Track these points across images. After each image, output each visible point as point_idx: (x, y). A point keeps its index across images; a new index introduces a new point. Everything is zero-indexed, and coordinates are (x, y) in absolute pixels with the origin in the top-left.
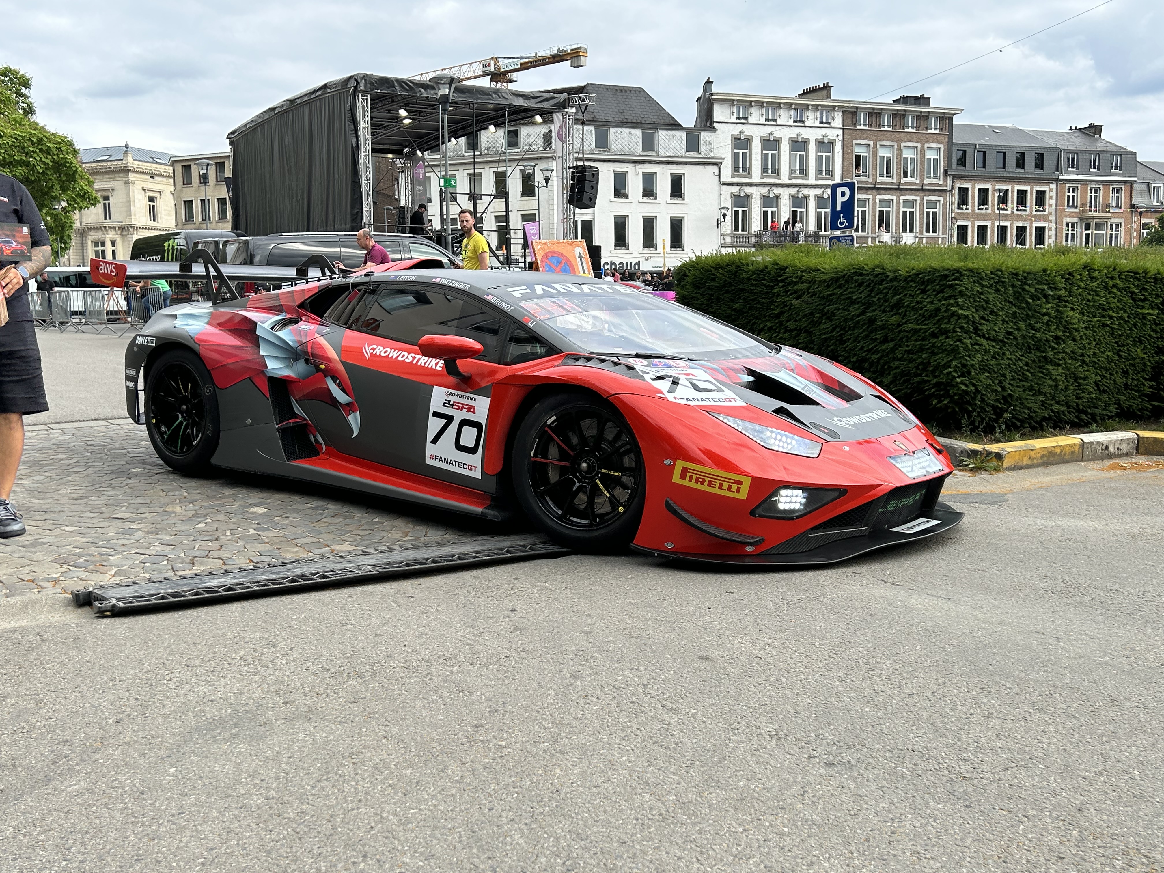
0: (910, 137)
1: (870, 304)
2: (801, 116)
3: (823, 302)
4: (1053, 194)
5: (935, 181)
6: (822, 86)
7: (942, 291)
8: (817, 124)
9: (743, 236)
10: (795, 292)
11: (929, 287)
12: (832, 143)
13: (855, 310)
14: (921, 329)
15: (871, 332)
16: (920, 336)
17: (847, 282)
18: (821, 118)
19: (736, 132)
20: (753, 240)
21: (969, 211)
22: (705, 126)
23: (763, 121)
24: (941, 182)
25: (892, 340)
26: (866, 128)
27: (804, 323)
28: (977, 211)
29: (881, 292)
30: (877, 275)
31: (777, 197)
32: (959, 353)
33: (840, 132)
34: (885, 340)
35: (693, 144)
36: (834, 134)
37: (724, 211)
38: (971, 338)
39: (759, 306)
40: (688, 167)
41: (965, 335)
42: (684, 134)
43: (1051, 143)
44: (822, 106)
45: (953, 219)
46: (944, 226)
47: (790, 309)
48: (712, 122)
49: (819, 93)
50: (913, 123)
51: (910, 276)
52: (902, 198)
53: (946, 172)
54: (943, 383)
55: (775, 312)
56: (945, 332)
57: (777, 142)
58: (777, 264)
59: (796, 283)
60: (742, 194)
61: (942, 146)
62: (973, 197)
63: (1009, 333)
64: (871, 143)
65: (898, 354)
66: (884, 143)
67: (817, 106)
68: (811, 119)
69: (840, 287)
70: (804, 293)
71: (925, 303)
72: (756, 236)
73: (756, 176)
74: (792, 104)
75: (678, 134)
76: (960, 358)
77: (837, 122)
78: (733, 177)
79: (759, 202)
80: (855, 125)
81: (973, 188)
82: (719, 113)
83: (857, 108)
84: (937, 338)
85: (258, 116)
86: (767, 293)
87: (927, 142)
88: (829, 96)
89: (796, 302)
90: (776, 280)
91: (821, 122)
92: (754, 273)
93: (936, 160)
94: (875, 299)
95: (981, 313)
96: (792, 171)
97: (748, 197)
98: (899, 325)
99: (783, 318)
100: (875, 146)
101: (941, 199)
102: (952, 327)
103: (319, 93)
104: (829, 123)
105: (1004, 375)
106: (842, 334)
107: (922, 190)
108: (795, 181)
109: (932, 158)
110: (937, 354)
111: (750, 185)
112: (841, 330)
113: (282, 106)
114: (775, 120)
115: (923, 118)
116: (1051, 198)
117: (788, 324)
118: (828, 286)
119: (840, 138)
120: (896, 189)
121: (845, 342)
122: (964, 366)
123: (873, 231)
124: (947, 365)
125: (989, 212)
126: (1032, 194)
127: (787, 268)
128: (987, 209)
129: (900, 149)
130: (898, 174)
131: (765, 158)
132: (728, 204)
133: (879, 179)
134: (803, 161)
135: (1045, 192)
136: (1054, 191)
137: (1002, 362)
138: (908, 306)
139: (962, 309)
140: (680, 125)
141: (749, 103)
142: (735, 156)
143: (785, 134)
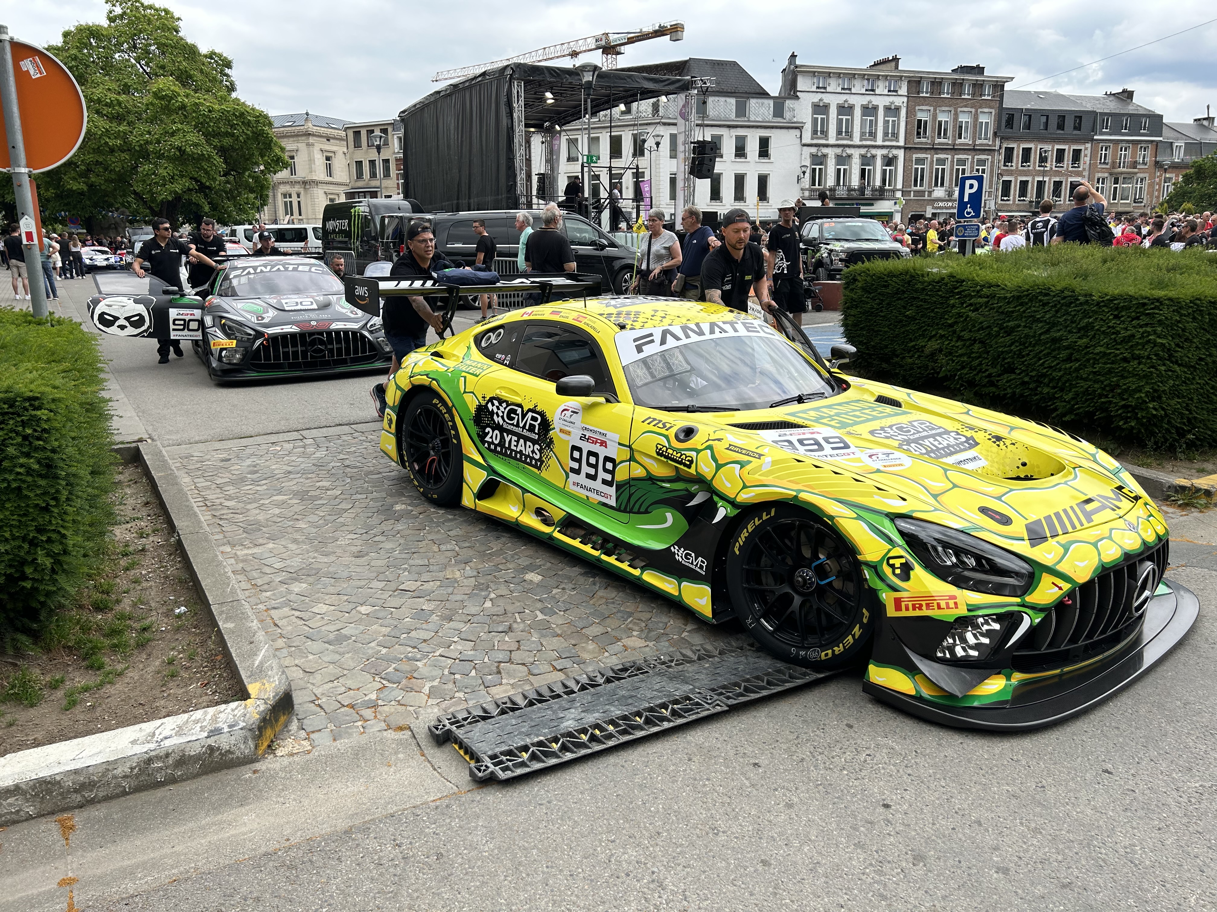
0: (966, 103)
1: (1054, 324)
2: (872, 86)
3: (1002, 317)
4: (1088, 152)
5: (985, 142)
6: (891, 58)
7: (1138, 318)
8: (886, 92)
10: (971, 305)
11: (1123, 314)
12: (898, 109)
13: (1038, 328)
14: (1111, 353)
15: (1054, 350)
16: (1109, 359)
17: (1031, 300)
18: (890, 86)
19: (816, 100)
21: (1014, 168)
22: (789, 94)
23: (839, 90)
24: (990, 143)
25: (1077, 360)
26: (928, 95)
27: (979, 335)
28: (1020, 168)
29: (1068, 313)
30: (1065, 298)
31: (849, 156)
32: (1152, 379)
33: (905, 99)
34: (1069, 359)
35: (779, 111)
36: (900, 101)
37: (804, 169)
38: (1164, 365)
39: (932, 314)
40: (774, 130)
41: (1159, 362)
42: (771, 102)
43: (1089, 107)
44: (891, 76)
45: (1000, 175)
46: (991, 181)
47: (966, 319)
48: (796, 91)
49: (888, 65)
50: (969, 91)
51: (1103, 301)
52: (956, 156)
53: (995, 134)
54: (1131, 406)
55: (949, 322)
56: (1138, 358)
57: (851, 107)
58: (954, 277)
59: (972, 297)
60: (820, 154)
61: (993, 111)
62: (1017, 155)
63: (1201, 359)
64: (932, 109)
65: (1083, 373)
66: (944, 108)
67: (887, 76)
68: (881, 88)
69: (1022, 304)
70: (981, 306)
71: (1118, 329)
73: (832, 138)
74: (865, 75)
75: (766, 101)
76: (1152, 383)
77: (903, 90)
78: (812, 139)
79: (834, 160)
80: (918, 93)
81: (1018, 148)
82: (802, 83)
83: (921, 77)
84: (1129, 362)
85: (426, 98)
86: (942, 303)
87: (980, 107)
88: (897, 67)
89: (972, 315)
90: (952, 292)
91: (889, 91)
92: (930, 284)
93: (987, 123)
94: (1061, 320)
95: (1177, 341)
96: (863, 134)
97: (825, 156)
98: (1086, 347)
99: (956, 327)
100: (935, 111)
101: (990, 157)
102: (1146, 354)
103: (480, 79)
104: (896, 91)
105: (1191, 399)
106: (1020, 350)
107: (974, 150)
108: (865, 143)
109: (984, 121)
110: (1127, 378)
111: (827, 146)
112: (1020, 345)
113: (446, 90)
114: (850, 89)
115: (978, 86)
116: (1086, 156)
117: (962, 334)
118: (1009, 303)
119: (905, 104)
120: (951, 149)
121: (1023, 357)
122: (1155, 391)
123: (930, 187)
124: (1139, 390)
125: (1031, 168)
126: (1069, 152)
127: (964, 281)
128: (1029, 166)
129: (956, 115)
130: (954, 136)
131: (839, 122)
132: (808, 163)
133: (937, 141)
134: (873, 125)
135: (1081, 150)
136: (1089, 149)
137: (1192, 387)
138: (1098, 330)
139: (1159, 337)
140: (768, 94)
141: (828, 74)
142: (815, 121)
143: (858, 102)
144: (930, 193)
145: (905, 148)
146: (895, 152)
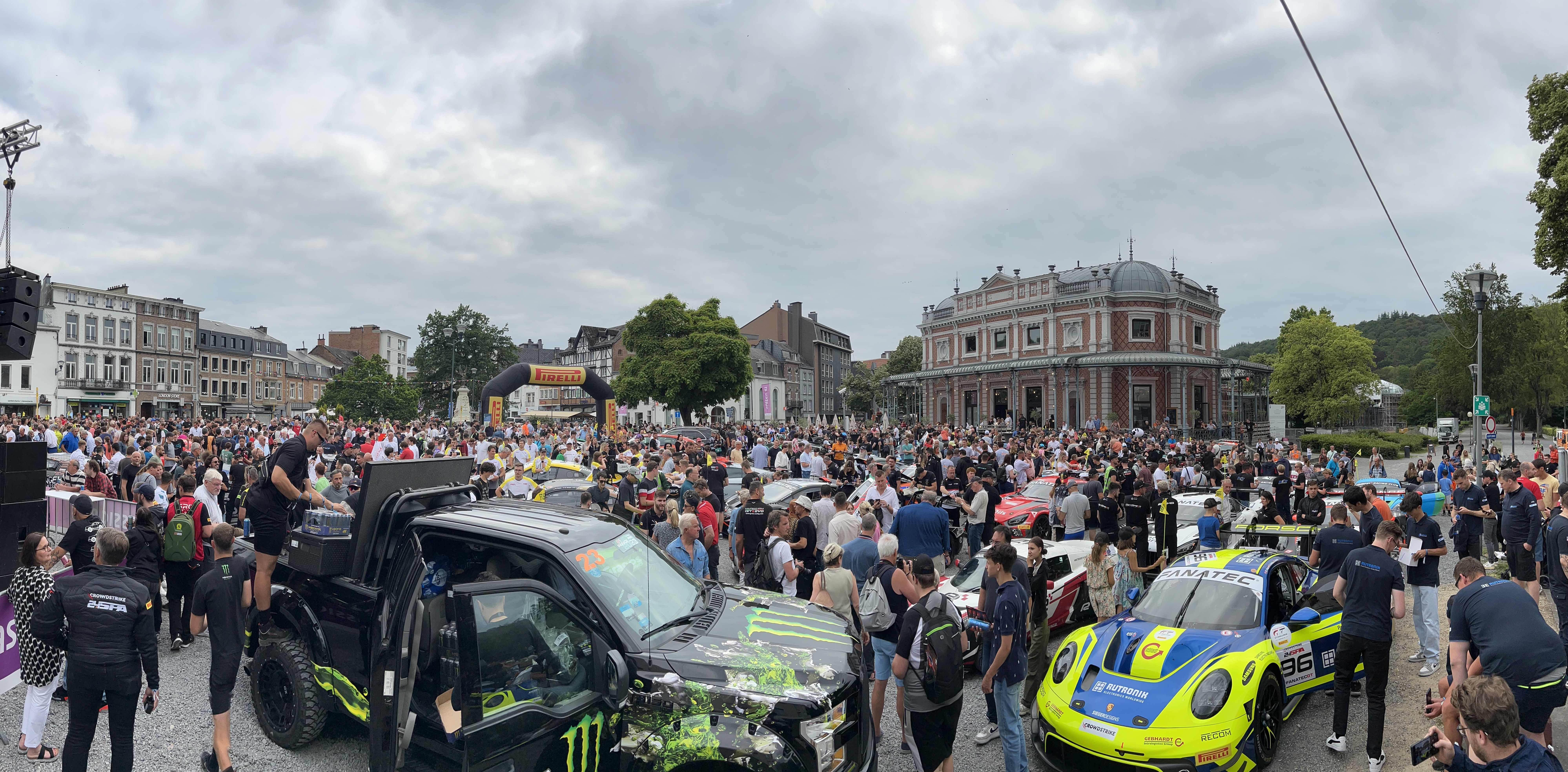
0: (176, 323)
2: (108, 303)
5: (189, 351)
8: (121, 309)
9: (72, 381)
12: (130, 323)
18: (123, 305)
19: (68, 311)
20: (79, 384)
21: (208, 372)
22: (47, 304)
23: (86, 304)
24: (193, 353)
26: (150, 314)
28: (212, 372)
31: (95, 356)
33: (135, 316)
36: (131, 317)
37: (60, 364)
44: (124, 298)
45: (200, 376)
46: (195, 380)
48: (52, 303)
49: (121, 290)
50: (176, 314)
52: (171, 361)
53: (195, 346)
57: (95, 319)
60: (72, 353)
61: (193, 330)
62: (210, 362)
64: (153, 325)
66: (161, 325)
67: (121, 297)
68: (117, 306)
72: (82, 381)
73: (82, 341)
74: (105, 294)
77: (133, 309)
78: (66, 340)
79: (83, 358)
80: (138, 311)
81: (210, 357)
82: (57, 297)
83: (145, 302)
87: (185, 327)
91: (124, 308)
93: (190, 338)
96: (105, 339)
97: (76, 354)
100: (156, 327)
101: (194, 363)
104: (129, 310)
107: (183, 356)
108: (107, 346)
109: (188, 337)
111: (78, 347)
114: (94, 305)
115: (180, 312)
119: (135, 320)
120: (168, 355)
123: (155, 382)
125: (218, 372)
126: (239, 363)
128: (216, 370)
129: (170, 330)
130: (169, 346)
131: (87, 329)
132: (63, 359)
133: (159, 348)
134: (112, 333)
135: (245, 362)
136: (250, 362)
141: (77, 291)
142: (68, 326)
143: (101, 315)
144: (155, 386)
145: (137, 352)
146: (129, 354)
